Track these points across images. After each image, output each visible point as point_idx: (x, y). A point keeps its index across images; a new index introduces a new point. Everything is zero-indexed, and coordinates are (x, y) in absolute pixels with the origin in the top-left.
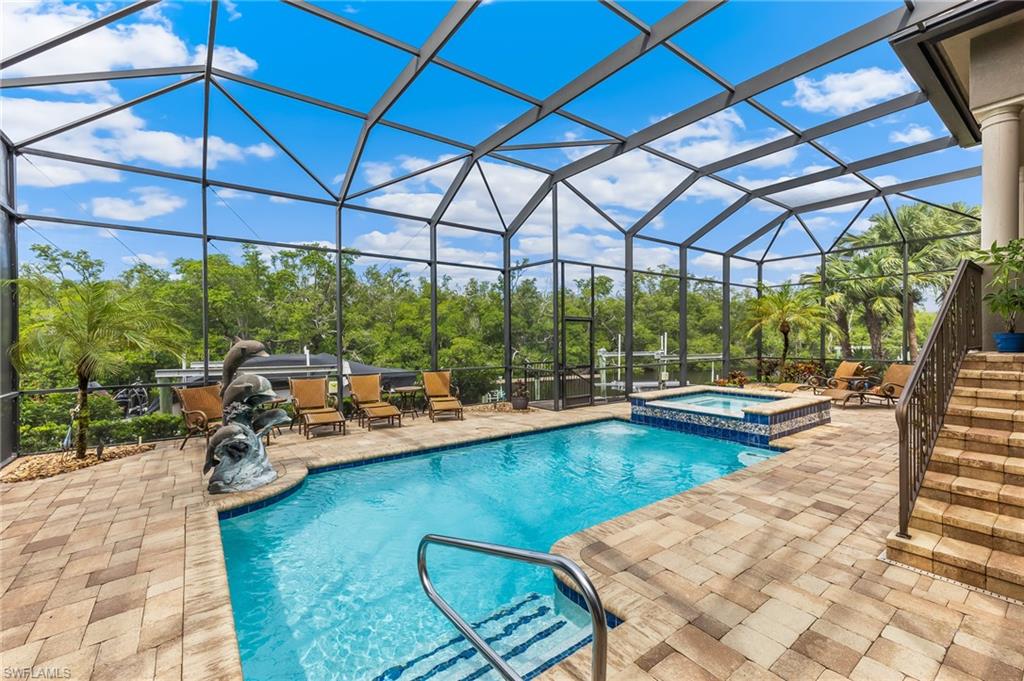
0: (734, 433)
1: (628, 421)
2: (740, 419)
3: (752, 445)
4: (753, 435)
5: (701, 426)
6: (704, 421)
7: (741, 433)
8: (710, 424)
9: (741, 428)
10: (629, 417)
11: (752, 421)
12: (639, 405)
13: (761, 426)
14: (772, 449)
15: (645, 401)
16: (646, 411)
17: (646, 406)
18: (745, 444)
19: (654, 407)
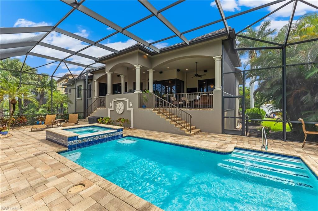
2: (116, 132)
3: (119, 138)
4: (119, 135)
6: (105, 136)
11: (119, 131)
12: (74, 140)
13: (121, 132)
14: (124, 137)
15: (78, 136)
16: (77, 142)
17: (78, 139)
18: (117, 139)
19: (83, 138)
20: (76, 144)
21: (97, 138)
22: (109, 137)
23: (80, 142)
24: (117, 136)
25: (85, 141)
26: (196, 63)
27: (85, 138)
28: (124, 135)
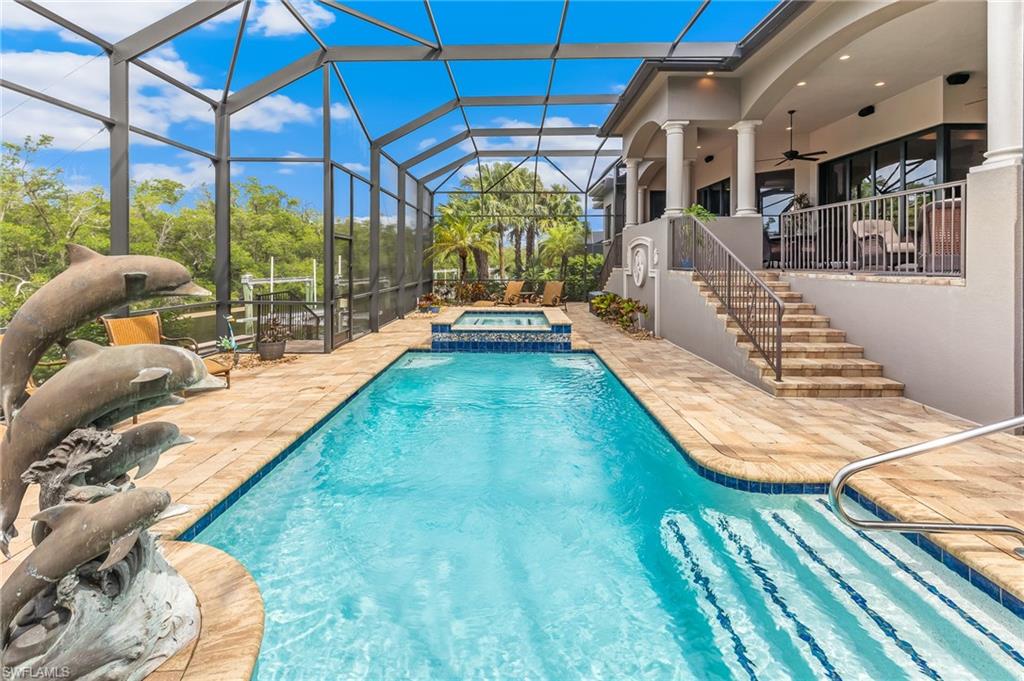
0: (543, 344)
1: (428, 351)
2: (548, 332)
3: (558, 352)
4: (558, 344)
5: (512, 344)
6: (514, 337)
7: (548, 344)
8: (520, 340)
9: (549, 340)
10: (430, 347)
11: (557, 332)
12: (442, 331)
13: (565, 335)
14: (575, 352)
15: (450, 326)
16: (450, 337)
17: (451, 332)
18: (552, 352)
19: (461, 331)
20: (447, 340)
21: (493, 338)
22: (527, 341)
23: (455, 338)
24: (552, 344)
25: (466, 339)
26: (791, 112)
27: (466, 331)
28: (574, 346)
